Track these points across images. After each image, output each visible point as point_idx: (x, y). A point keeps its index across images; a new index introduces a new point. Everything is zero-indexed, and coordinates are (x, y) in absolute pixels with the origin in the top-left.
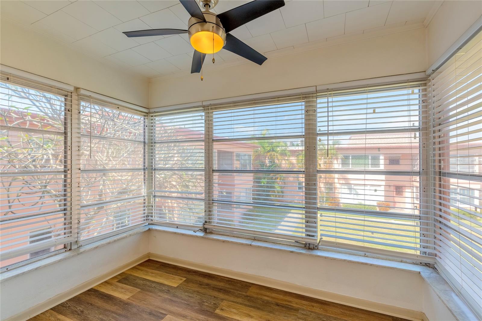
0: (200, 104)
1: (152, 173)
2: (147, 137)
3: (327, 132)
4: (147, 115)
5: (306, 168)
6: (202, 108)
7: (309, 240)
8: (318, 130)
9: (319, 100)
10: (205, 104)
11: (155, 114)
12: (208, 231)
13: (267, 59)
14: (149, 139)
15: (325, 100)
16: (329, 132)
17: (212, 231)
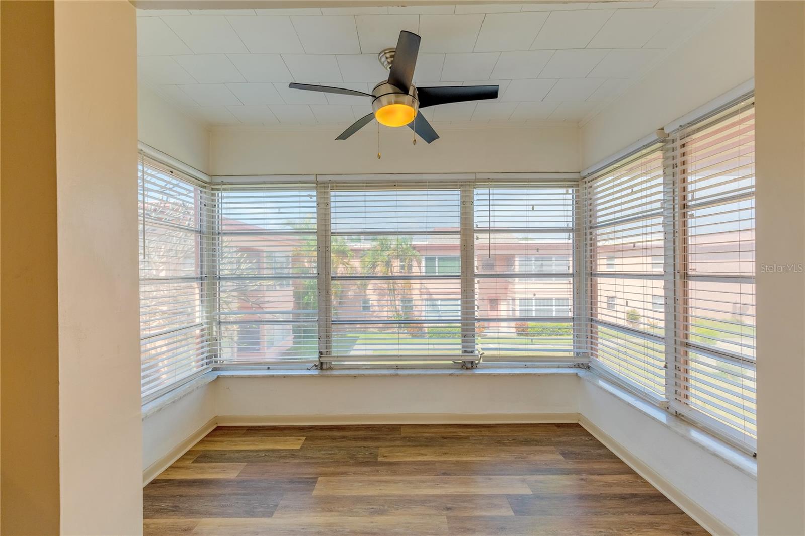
0: (313, 178)
1: (214, 284)
2: (205, 224)
3: (488, 229)
4: (203, 185)
5: (463, 272)
6: (315, 185)
7: (469, 358)
8: (475, 227)
9: (476, 191)
10: (320, 178)
11: (224, 186)
12: (324, 366)
13: (439, 138)
14: (208, 227)
15: (486, 191)
16: (491, 229)
17: (331, 366)
